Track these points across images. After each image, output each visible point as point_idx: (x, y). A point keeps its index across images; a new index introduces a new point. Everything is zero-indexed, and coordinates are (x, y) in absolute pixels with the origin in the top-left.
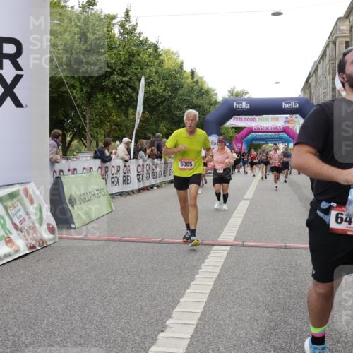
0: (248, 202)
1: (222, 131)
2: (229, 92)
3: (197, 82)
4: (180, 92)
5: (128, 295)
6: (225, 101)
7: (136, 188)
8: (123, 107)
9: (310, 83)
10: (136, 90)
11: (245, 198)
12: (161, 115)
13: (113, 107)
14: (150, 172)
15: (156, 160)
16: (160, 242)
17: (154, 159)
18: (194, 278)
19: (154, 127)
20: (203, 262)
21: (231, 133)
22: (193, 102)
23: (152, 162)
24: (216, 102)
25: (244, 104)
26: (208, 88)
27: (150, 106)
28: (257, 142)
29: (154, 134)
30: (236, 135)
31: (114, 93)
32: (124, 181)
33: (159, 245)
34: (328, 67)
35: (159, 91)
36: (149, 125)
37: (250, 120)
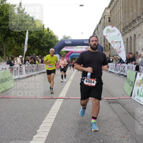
0: (71, 81)
1: (60, 53)
2: (63, 37)
3: (50, 33)
4: (43, 37)
5: (21, 121)
6: (61, 40)
7: (25, 76)
8: (19, 43)
9: (95, 33)
10: (24, 36)
11: (70, 79)
12: (35, 46)
13: (15, 43)
14: (31, 70)
15: (33, 65)
16: (35, 98)
17: (32, 64)
18: (49, 113)
19: (32, 51)
20: (53, 106)
21: (64, 53)
22: (48, 41)
23: (32, 65)
24: (58, 41)
25: (69, 41)
26: (55, 35)
27: (31, 43)
28: (75, 57)
29: (33, 54)
30: (66, 54)
31: (15, 37)
32: (20, 73)
33: (34, 99)
34: (102, 27)
35: (35, 36)
36: (30, 50)
37: (72, 48)
